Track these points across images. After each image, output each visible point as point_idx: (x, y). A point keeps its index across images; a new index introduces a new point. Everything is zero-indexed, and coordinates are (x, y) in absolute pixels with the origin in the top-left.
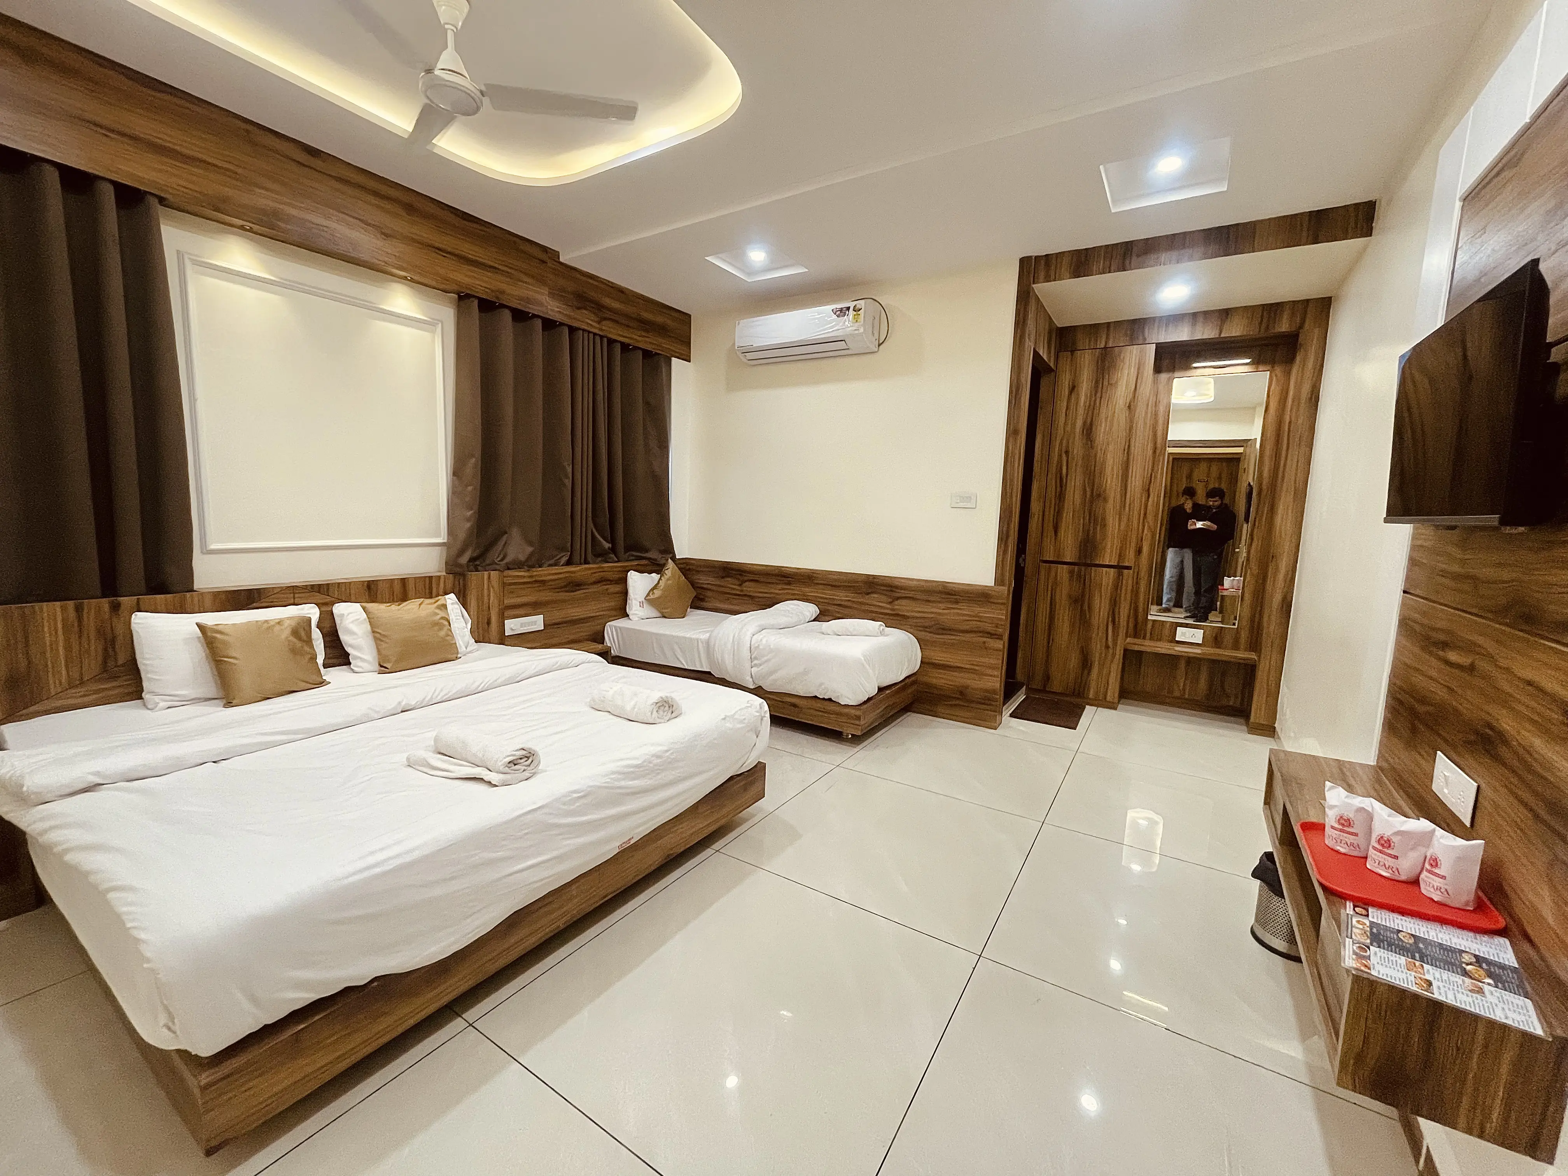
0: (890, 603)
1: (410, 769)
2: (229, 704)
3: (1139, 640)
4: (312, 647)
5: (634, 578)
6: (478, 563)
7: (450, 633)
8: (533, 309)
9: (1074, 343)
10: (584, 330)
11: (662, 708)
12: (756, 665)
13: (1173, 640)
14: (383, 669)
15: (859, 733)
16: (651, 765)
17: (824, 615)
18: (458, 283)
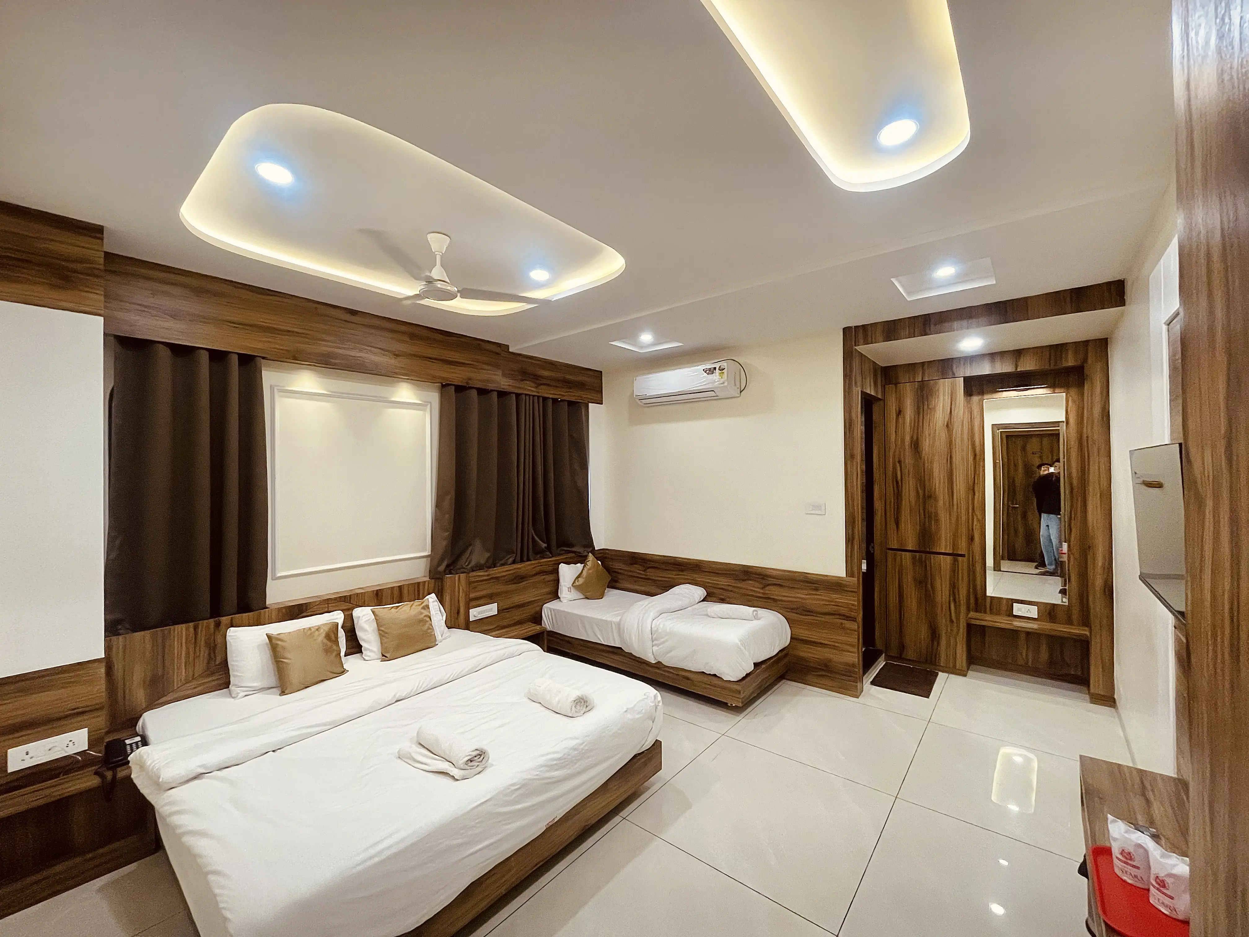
0: (762, 588)
1: (399, 761)
2: (283, 693)
3: (980, 614)
4: (338, 645)
5: (563, 567)
6: (452, 568)
7: (431, 628)
8: (491, 386)
9: (897, 378)
10: (526, 395)
11: (579, 704)
12: (656, 645)
13: (1010, 614)
14: (384, 657)
15: (740, 705)
16: (569, 757)
17: (710, 596)
18: (440, 377)
